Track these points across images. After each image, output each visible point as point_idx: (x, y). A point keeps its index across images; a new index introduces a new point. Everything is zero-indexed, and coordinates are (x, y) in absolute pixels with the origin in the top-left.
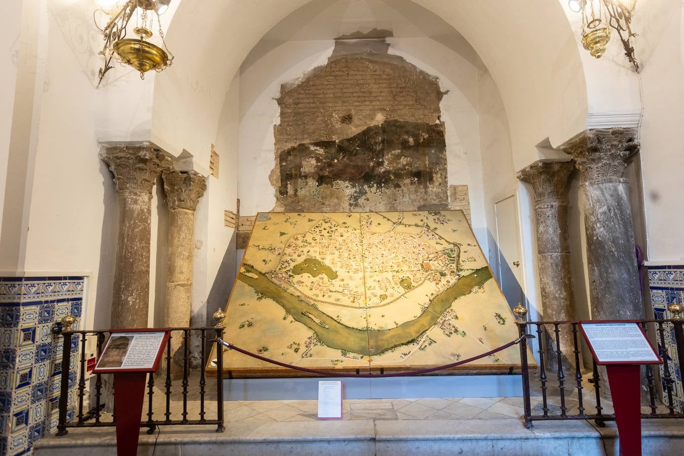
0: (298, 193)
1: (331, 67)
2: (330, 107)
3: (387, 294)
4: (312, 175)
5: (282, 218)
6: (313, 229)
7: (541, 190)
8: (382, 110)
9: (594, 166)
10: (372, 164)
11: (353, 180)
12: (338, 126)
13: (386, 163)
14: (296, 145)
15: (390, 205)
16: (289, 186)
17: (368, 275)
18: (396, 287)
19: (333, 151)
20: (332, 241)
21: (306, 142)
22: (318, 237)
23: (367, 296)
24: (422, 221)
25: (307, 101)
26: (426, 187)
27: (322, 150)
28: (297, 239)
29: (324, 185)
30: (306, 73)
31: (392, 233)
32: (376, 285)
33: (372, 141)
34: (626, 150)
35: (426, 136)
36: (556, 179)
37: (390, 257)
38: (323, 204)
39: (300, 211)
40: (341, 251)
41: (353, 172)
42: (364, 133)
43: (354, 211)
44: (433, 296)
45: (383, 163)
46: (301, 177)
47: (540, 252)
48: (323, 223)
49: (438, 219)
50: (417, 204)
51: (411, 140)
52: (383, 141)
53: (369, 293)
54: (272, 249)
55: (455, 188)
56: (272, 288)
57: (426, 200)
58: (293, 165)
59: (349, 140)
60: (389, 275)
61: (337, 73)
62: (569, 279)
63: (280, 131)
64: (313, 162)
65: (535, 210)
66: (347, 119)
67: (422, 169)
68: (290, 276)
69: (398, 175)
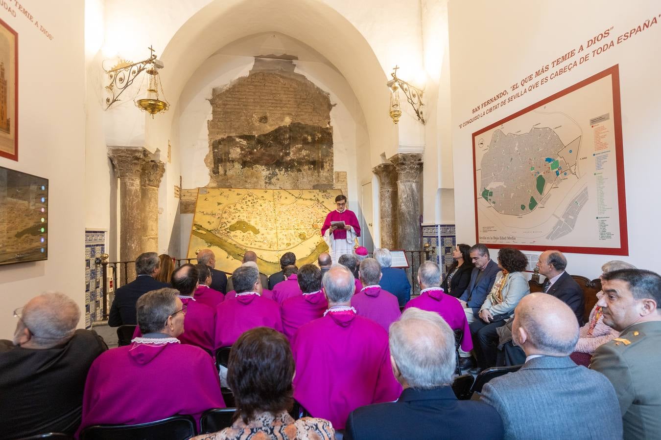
0: (227, 173)
1: (252, 79)
2: (251, 109)
3: (291, 242)
4: (238, 160)
5: (217, 192)
6: (241, 201)
7: (383, 181)
8: (289, 114)
9: (403, 172)
10: (281, 154)
11: (267, 165)
12: (257, 124)
13: (292, 154)
14: (225, 137)
15: (294, 184)
16: (220, 168)
17: (279, 231)
18: (296, 238)
19: (253, 142)
20: (255, 209)
21: (233, 135)
22: (245, 207)
23: (279, 244)
24: (314, 196)
25: (233, 103)
26: (319, 172)
27: (245, 142)
28: (230, 207)
29: (246, 168)
30: (232, 81)
31: (295, 204)
32: (284, 237)
33: (282, 137)
34: (418, 165)
35: (320, 136)
36: (391, 175)
37: (293, 220)
38: (246, 182)
39: (230, 187)
40: (261, 216)
41: (268, 159)
42: (276, 131)
43: (268, 188)
44: (318, 244)
45: (289, 154)
46: (229, 161)
47: (382, 218)
48: (248, 197)
49: (325, 195)
50: (312, 184)
51: (309, 138)
52: (290, 138)
53: (279, 242)
54: (213, 215)
55: (338, 173)
56: (217, 239)
57: (319, 181)
58: (223, 151)
59: (265, 135)
60: (292, 231)
61: (256, 84)
62: (395, 234)
63: (212, 125)
64: (238, 150)
65: (380, 192)
66: (264, 119)
67: (317, 159)
68: (228, 232)
69: (300, 163)
